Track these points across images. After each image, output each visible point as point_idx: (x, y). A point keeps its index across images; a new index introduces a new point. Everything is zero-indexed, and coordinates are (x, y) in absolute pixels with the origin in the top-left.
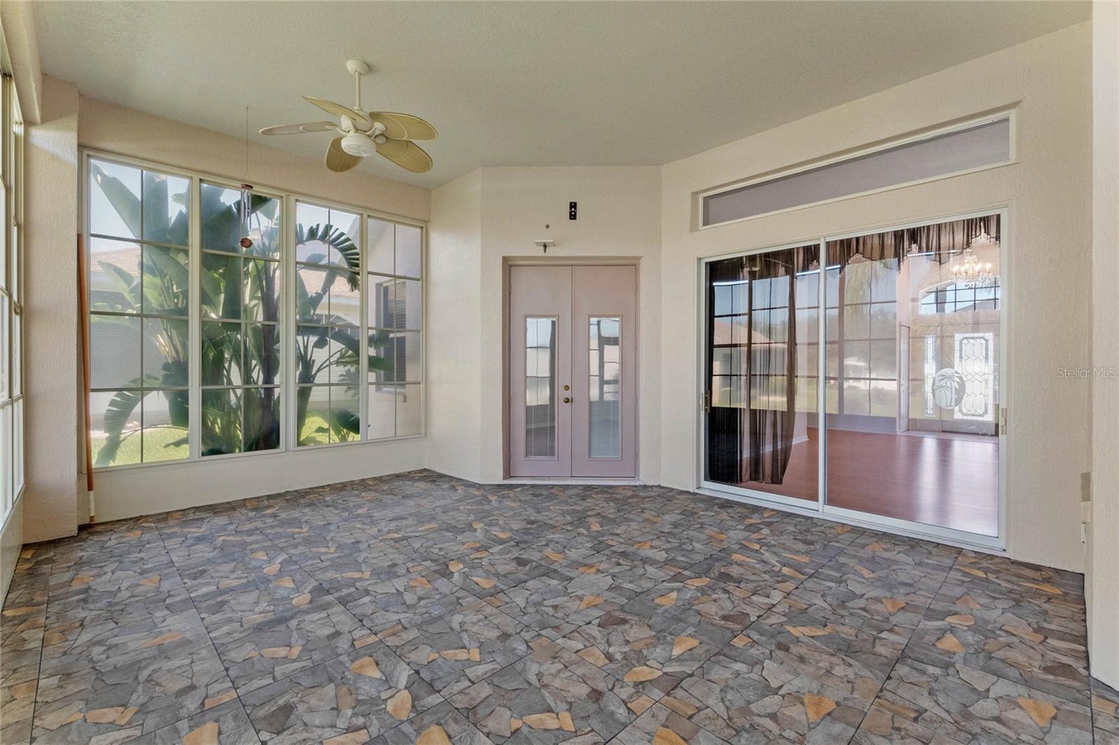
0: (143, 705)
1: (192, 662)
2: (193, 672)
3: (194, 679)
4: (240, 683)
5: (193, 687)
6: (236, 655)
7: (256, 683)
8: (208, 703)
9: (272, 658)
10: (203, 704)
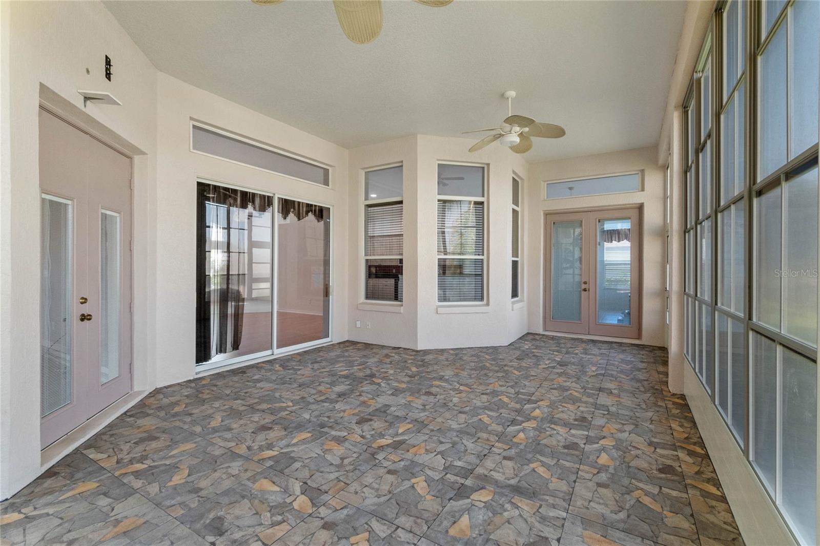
0: (628, 494)
1: (590, 501)
2: (593, 494)
3: (595, 489)
4: (574, 470)
5: (599, 485)
6: (563, 486)
7: (567, 464)
8: (595, 471)
9: (549, 470)
10: (598, 473)
